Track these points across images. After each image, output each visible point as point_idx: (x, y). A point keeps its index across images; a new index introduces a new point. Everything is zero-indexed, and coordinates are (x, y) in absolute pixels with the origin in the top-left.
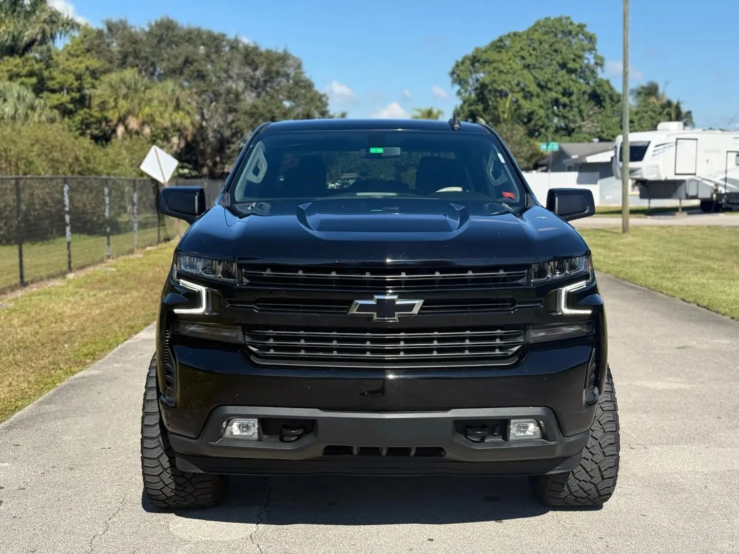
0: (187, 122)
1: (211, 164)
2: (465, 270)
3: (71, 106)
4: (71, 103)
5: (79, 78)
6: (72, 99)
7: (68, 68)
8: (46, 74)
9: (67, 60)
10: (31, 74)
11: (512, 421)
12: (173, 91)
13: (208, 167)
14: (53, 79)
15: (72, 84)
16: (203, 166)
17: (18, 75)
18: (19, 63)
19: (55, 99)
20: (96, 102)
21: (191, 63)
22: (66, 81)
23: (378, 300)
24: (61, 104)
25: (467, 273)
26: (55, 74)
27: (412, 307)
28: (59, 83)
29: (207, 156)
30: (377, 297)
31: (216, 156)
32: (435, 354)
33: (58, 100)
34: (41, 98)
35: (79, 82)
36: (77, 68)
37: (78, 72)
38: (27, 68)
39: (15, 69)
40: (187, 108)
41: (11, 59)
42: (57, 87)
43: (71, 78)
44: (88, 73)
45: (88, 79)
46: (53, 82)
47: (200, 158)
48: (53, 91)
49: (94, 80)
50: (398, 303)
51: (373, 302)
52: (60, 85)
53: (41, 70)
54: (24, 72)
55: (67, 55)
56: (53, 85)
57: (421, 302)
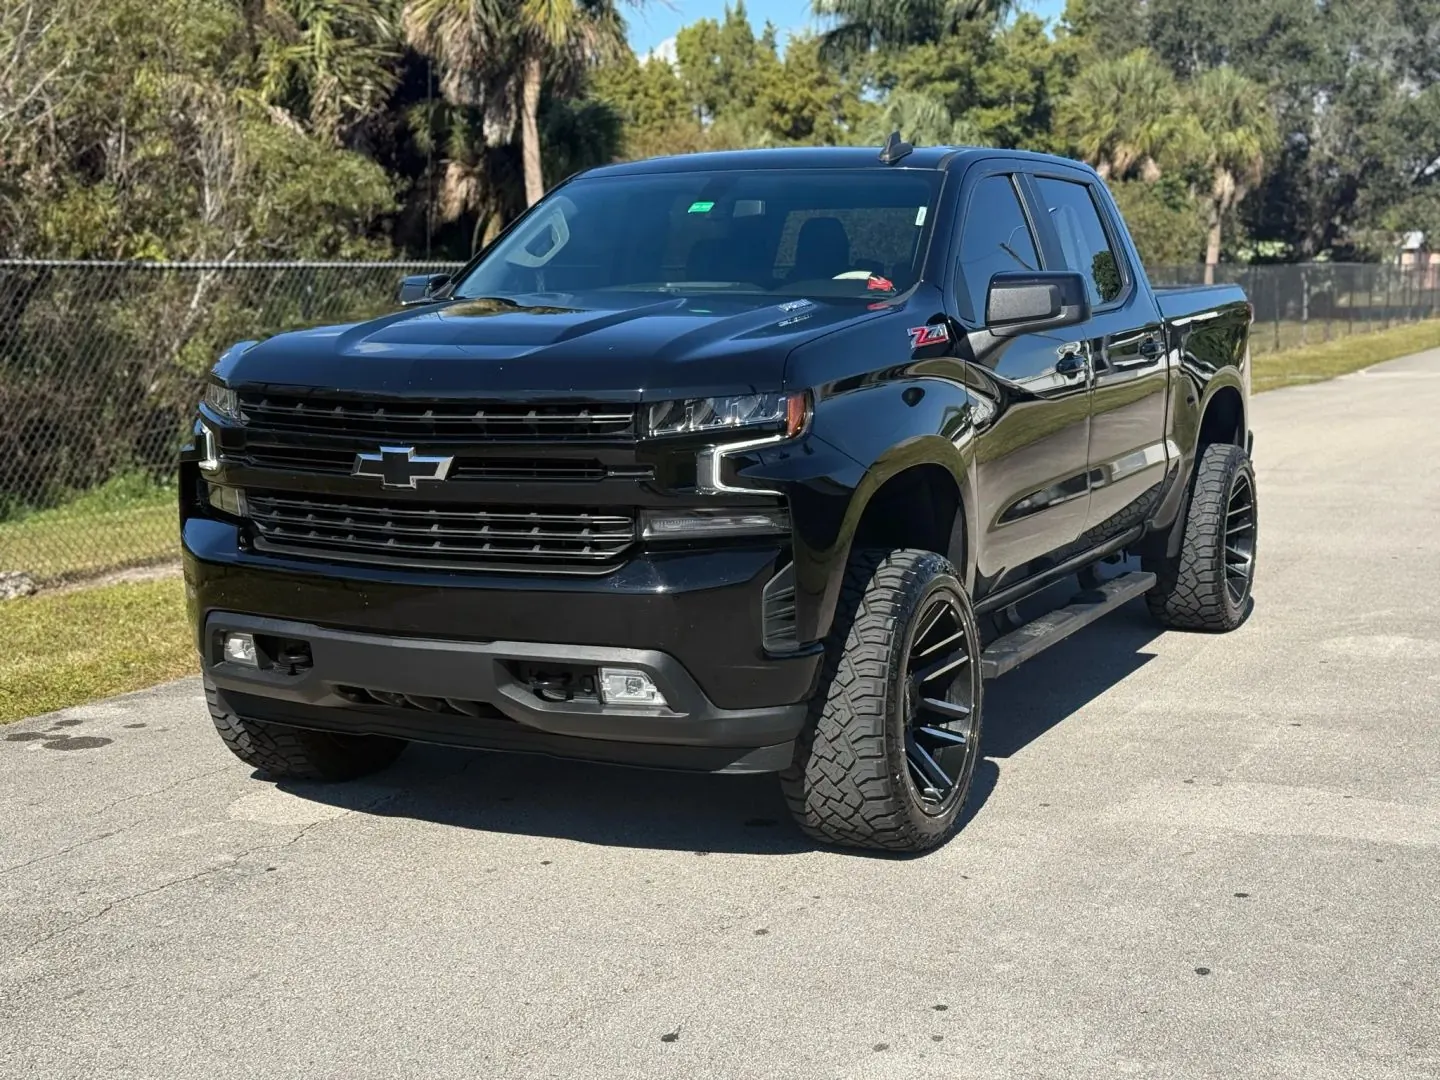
0: (1253, 149)
1: (1320, 232)
2: (524, 409)
3: (1016, 130)
4: (1017, 124)
5: (1038, 75)
6: (1020, 115)
7: (1021, 59)
8: (978, 73)
9: (1023, 43)
10: (951, 75)
11: (605, 670)
12: (1230, 88)
13: (1315, 236)
14: (990, 79)
15: (1023, 87)
16: (1303, 236)
17: (929, 79)
18: (931, 57)
19: (990, 118)
20: (1060, 120)
21: (1285, 29)
22: (1012, 82)
23: (386, 455)
24: (1000, 127)
25: (526, 414)
26: (996, 71)
27: (433, 467)
28: (999, 86)
29: (1315, 216)
30: (384, 449)
31: (1334, 215)
32: (486, 548)
33: (995, 119)
34: (966, 118)
35: (1037, 83)
36: (1038, 58)
37: (1038, 64)
38: (945, 64)
39: (923, 68)
40: (1257, 120)
41: (921, 49)
42: (995, 94)
43: (1023, 77)
44: (1058, 67)
45: (1056, 76)
46: (990, 87)
47: (1299, 219)
48: (988, 104)
49: (1066, 79)
50: (412, 459)
51: (379, 458)
52: (1002, 90)
53: (968, 65)
54: (939, 71)
55: (1022, 34)
56: (990, 92)
57: (449, 460)
